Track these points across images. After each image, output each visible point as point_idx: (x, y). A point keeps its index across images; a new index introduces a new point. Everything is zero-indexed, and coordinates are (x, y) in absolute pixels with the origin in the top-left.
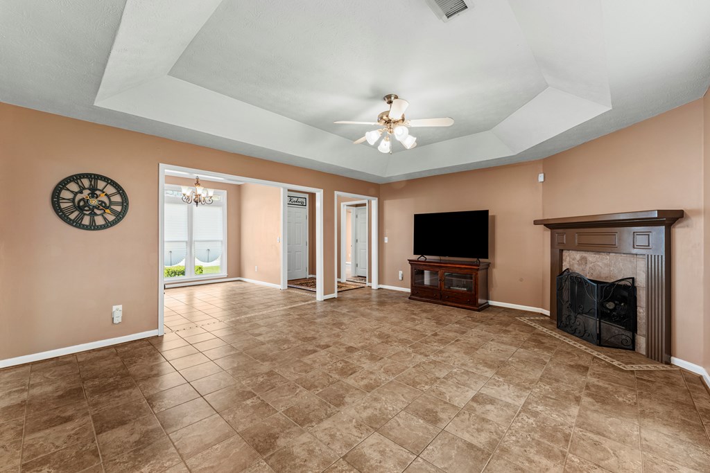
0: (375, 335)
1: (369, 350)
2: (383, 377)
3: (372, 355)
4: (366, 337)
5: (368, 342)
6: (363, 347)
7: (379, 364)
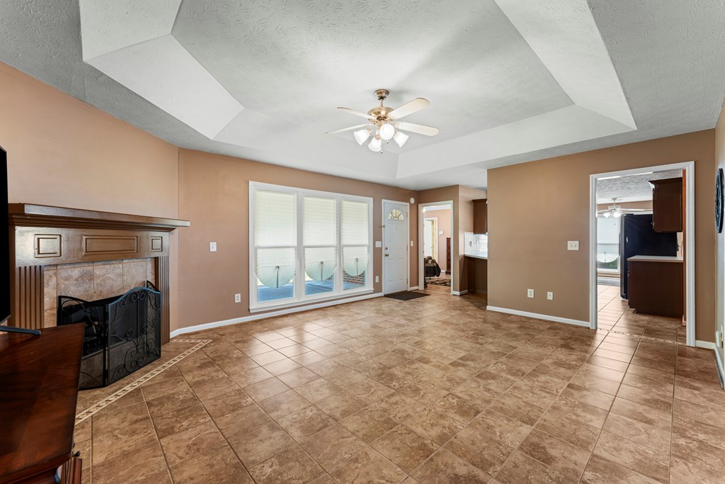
0: (398, 379)
1: (406, 359)
2: (395, 340)
3: (403, 354)
4: (410, 377)
5: (406, 369)
6: (413, 362)
7: (397, 347)
